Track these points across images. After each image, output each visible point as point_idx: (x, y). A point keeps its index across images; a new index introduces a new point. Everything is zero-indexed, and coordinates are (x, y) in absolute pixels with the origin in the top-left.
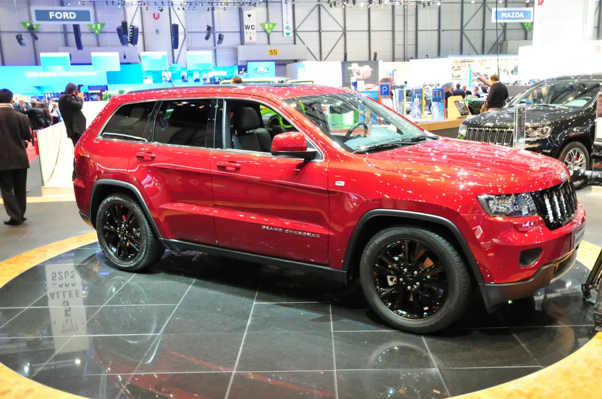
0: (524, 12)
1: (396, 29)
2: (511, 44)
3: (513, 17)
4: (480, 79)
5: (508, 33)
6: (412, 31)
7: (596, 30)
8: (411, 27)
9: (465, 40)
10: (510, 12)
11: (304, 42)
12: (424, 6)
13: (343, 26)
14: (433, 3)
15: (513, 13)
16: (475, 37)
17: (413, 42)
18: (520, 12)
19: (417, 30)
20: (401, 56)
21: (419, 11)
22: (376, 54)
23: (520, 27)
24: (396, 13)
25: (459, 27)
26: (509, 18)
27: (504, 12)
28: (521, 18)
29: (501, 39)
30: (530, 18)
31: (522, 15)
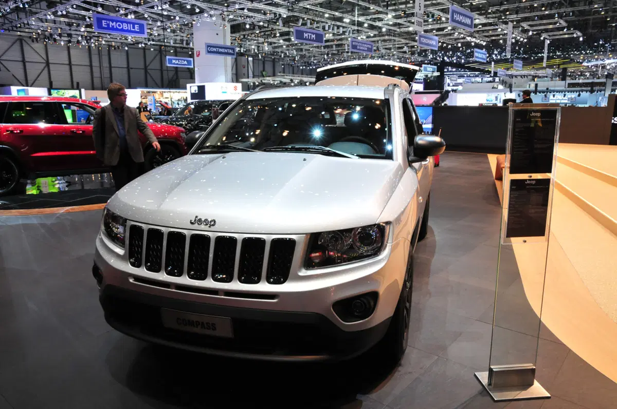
0: (187, 61)
1: (94, 64)
2: (182, 81)
3: (180, 63)
4: (162, 105)
5: (179, 73)
6: (107, 67)
7: (235, 76)
8: (105, 64)
9: (149, 77)
10: (178, 60)
11: (8, 69)
12: (115, 49)
13: (45, 58)
14: (122, 47)
15: (180, 61)
16: (156, 75)
17: (108, 75)
18: (184, 60)
19: (110, 67)
20: (100, 86)
21: (111, 53)
22: (78, 84)
23: (187, 70)
24: (92, 53)
25: (142, 66)
26: (177, 64)
27: (174, 59)
28: (185, 65)
29: (175, 77)
30: (191, 65)
31: (186, 63)
